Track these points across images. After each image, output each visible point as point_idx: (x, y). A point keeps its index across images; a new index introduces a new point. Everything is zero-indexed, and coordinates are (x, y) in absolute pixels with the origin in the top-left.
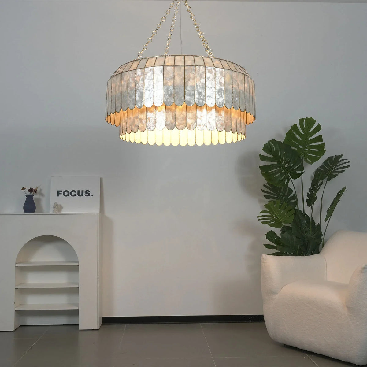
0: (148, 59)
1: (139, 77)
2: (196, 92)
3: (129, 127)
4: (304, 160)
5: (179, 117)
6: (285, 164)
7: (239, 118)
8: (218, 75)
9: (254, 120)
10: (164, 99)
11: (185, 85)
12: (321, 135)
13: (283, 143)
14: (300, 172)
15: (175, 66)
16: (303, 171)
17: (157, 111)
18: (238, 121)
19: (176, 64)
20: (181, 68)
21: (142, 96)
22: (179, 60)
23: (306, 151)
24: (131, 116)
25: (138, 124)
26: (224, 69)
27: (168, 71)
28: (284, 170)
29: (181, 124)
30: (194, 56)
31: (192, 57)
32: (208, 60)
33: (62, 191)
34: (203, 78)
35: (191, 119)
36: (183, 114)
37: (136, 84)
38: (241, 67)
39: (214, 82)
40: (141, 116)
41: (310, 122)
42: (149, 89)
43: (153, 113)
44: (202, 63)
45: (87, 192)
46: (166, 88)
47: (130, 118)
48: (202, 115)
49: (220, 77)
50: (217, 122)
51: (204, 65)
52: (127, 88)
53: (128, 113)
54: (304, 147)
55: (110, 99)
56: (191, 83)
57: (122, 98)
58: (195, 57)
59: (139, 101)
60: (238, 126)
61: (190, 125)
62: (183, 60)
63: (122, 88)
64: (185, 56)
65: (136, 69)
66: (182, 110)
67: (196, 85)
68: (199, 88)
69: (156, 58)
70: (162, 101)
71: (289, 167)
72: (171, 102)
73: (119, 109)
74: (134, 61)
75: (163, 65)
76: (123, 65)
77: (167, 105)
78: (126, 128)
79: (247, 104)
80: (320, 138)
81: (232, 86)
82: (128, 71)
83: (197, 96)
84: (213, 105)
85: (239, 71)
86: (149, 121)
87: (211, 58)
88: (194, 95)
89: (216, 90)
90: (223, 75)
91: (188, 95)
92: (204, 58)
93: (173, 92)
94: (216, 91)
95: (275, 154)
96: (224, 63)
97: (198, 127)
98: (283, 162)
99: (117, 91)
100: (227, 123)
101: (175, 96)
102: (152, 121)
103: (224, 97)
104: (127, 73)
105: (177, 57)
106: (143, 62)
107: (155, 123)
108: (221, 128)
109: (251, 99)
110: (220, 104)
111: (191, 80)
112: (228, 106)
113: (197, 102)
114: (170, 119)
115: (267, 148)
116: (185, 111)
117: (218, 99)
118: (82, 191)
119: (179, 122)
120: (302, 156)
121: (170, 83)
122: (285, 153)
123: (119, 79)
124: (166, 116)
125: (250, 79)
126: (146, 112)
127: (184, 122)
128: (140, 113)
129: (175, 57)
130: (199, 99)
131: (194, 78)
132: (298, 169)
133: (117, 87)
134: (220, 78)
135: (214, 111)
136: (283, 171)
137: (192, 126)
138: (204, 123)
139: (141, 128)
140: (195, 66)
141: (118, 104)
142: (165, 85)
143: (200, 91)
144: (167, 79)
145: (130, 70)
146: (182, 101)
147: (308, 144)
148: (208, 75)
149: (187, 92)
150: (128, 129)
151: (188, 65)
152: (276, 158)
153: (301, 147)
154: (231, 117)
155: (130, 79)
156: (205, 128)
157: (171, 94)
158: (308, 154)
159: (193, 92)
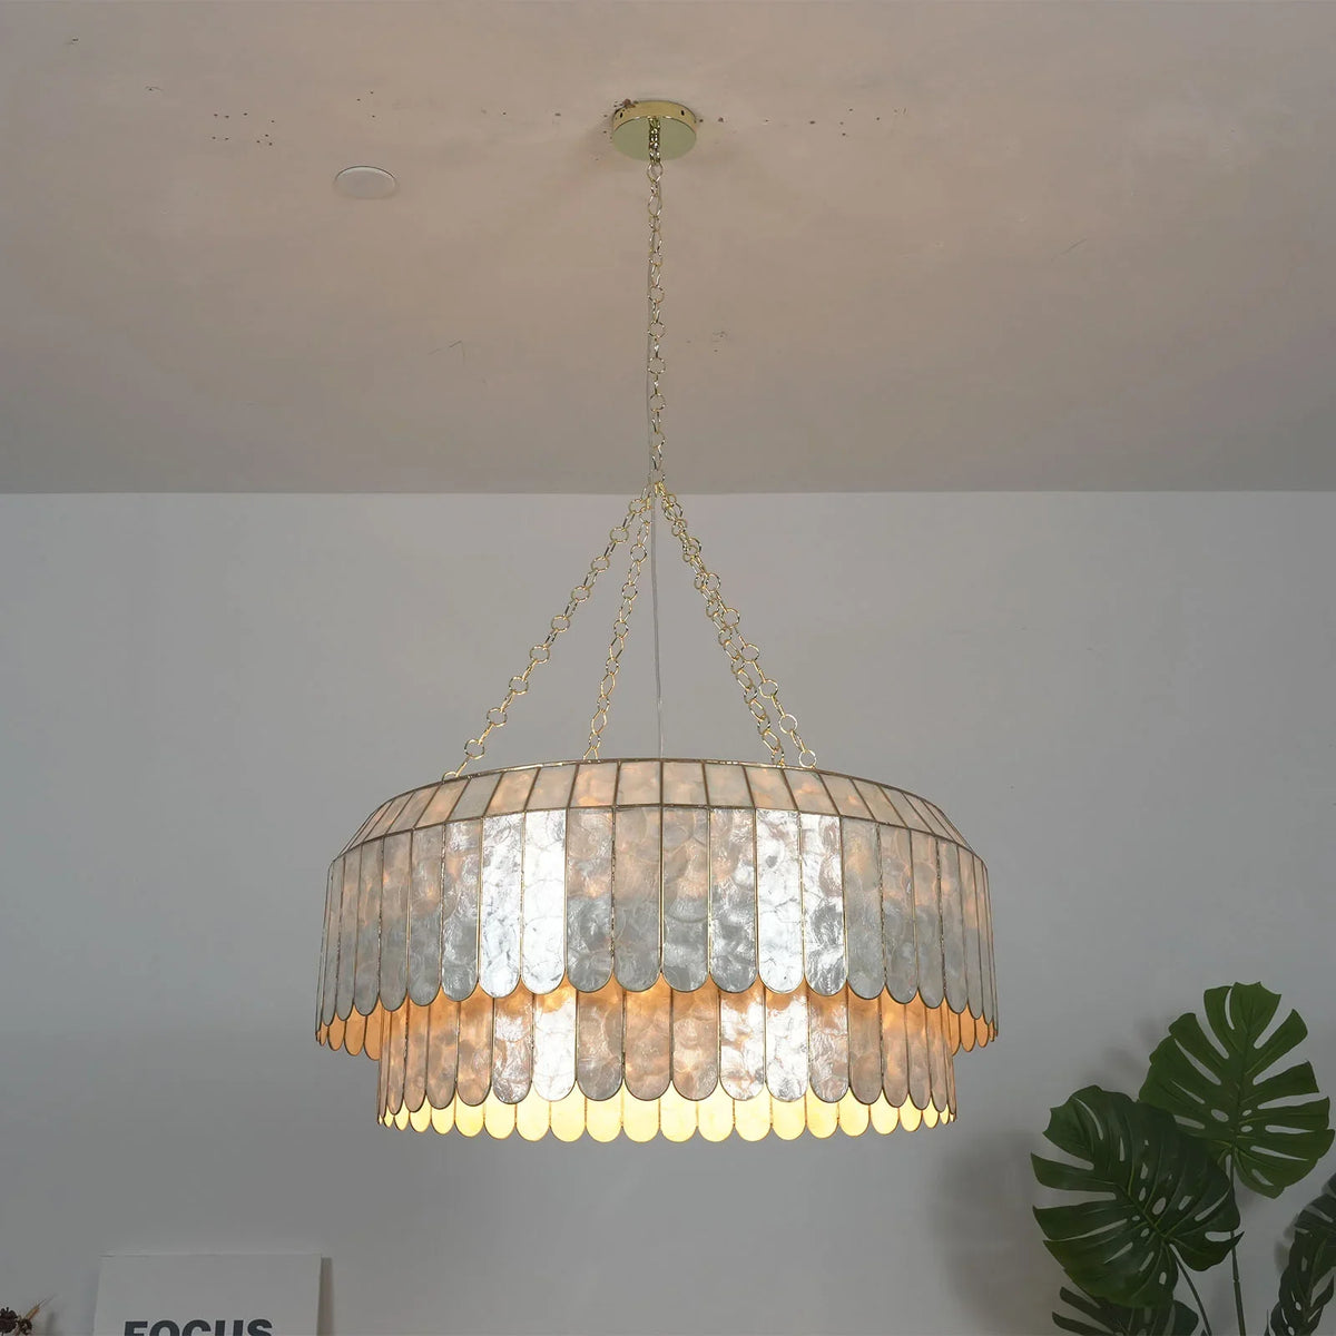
0: (501, 777)
1: (460, 856)
2: (713, 928)
3: (416, 1081)
4: (1239, 1175)
5: (639, 1038)
6: (1154, 1202)
7: (919, 1033)
8: (815, 844)
9: (992, 1033)
10: (567, 961)
11: (665, 895)
12: (1308, 1063)
13: (1135, 1097)
14: (1224, 1237)
15: (616, 808)
16: (1237, 1233)
17: (538, 1012)
18: (916, 1047)
19: (625, 799)
20: (644, 821)
21: (471, 941)
22: (639, 783)
23: (1245, 1134)
24: (423, 1030)
25: (454, 1065)
26: (841, 817)
27: (588, 833)
28: (1149, 1226)
29: (646, 1073)
30: (704, 763)
31: (697, 768)
32: (765, 779)
33: (144, 1324)
34: (747, 863)
35: (694, 1047)
36: (657, 1026)
37: (444, 891)
38: (923, 801)
39: (794, 882)
40: (472, 1034)
41: (1253, 1002)
42: (500, 914)
43: (519, 1021)
44: (739, 796)
45: (260, 1328)
46: (577, 908)
47: (419, 1040)
48: (741, 1027)
49: (822, 855)
50: (816, 1059)
51: (748, 803)
52: (404, 907)
53: (411, 1014)
54: (1236, 1120)
55: (333, 952)
56: (690, 885)
57: (384, 953)
58: (707, 766)
59: (455, 966)
60: (916, 1070)
61: (692, 1079)
62: (655, 782)
63: (384, 905)
64: (662, 762)
65: (445, 823)
66: (654, 1008)
67: (715, 894)
68: (726, 907)
69: (535, 772)
70: (561, 970)
71: (1171, 1215)
72: (598, 973)
73: (372, 997)
74: (439, 785)
75: (565, 804)
76: (395, 798)
77: (585, 988)
78: (401, 1083)
79: (951, 971)
80: (1302, 1078)
81: (880, 891)
82: (411, 831)
83: (718, 945)
84: (795, 980)
85: (912, 820)
86: (505, 1060)
87: (782, 770)
88: (704, 938)
89: (804, 912)
90: (838, 846)
91: (675, 941)
92: (751, 772)
93: (607, 928)
94: (807, 918)
95: (1102, 1154)
96: (841, 789)
97: (728, 1083)
98: (1143, 1191)
99: (363, 916)
100: (863, 1060)
101: (617, 944)
102: (517, 1058)
103: (843, 948)
104: (405, 838)
105: (628, 769)
106: (480, 787)
107: (529, 1067)
108: (835, 1086)
109: (972, 945)
110: (825, 979)
111: (690, 872)
112: (863, 985)
113: (720, 973)
114: (600, 1049)
115: (1067, 1125)
116: (668, 1008)
117: (817, 954)
118: (236, 1322)
119: (639, 1061)
120: (1230, 1156)
121: (595, 888)
122: (1147, 1143)
123: (371, 863)
124: (578, 1037)
125: (965, 857)
126: (488, 1016)
127: (663, 1061)
128: (463, 1016)
129: (619, 769)
130: (726, 960)
131: (704, 865)
132: (1215, 1220)
133: (365, 897)
134: (820, 859)
135: (798, 1010)
136: (1145, 1232)
137: (701, 1079)
138: (753, 1064)
139: (467, 1088)
140: (709, 807)
141: (366, 979)
142: (574, 892)
143: (734, 918)
144: (581, 869)
145: (421, 824)
146: (651, 970)
147: (1253, 1106)
148: (767, 847)
149: (671, 926)
150: (411, 1088)
151: (675, 806)
152: (1107, 1170)
153: (1220, 1116)
154: (880, 1031)
155: (421, 865)
156: (756, 1088)
157: (600, 936)
158: (1255, 1148)
159: (700, 926)
